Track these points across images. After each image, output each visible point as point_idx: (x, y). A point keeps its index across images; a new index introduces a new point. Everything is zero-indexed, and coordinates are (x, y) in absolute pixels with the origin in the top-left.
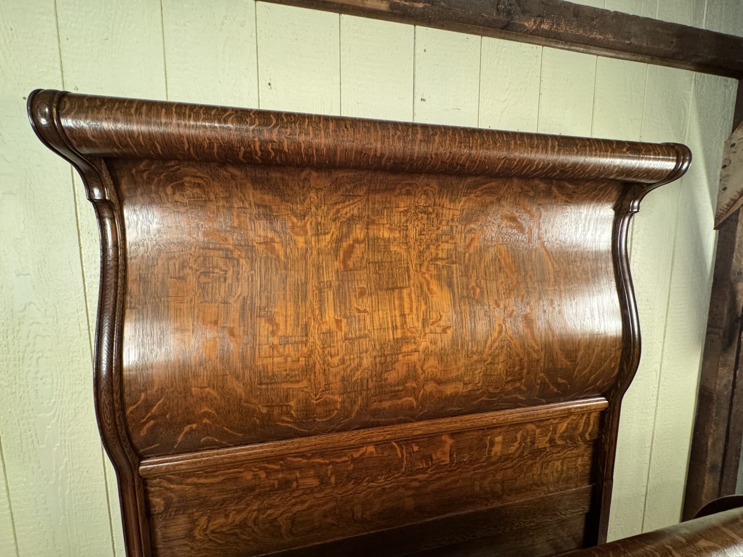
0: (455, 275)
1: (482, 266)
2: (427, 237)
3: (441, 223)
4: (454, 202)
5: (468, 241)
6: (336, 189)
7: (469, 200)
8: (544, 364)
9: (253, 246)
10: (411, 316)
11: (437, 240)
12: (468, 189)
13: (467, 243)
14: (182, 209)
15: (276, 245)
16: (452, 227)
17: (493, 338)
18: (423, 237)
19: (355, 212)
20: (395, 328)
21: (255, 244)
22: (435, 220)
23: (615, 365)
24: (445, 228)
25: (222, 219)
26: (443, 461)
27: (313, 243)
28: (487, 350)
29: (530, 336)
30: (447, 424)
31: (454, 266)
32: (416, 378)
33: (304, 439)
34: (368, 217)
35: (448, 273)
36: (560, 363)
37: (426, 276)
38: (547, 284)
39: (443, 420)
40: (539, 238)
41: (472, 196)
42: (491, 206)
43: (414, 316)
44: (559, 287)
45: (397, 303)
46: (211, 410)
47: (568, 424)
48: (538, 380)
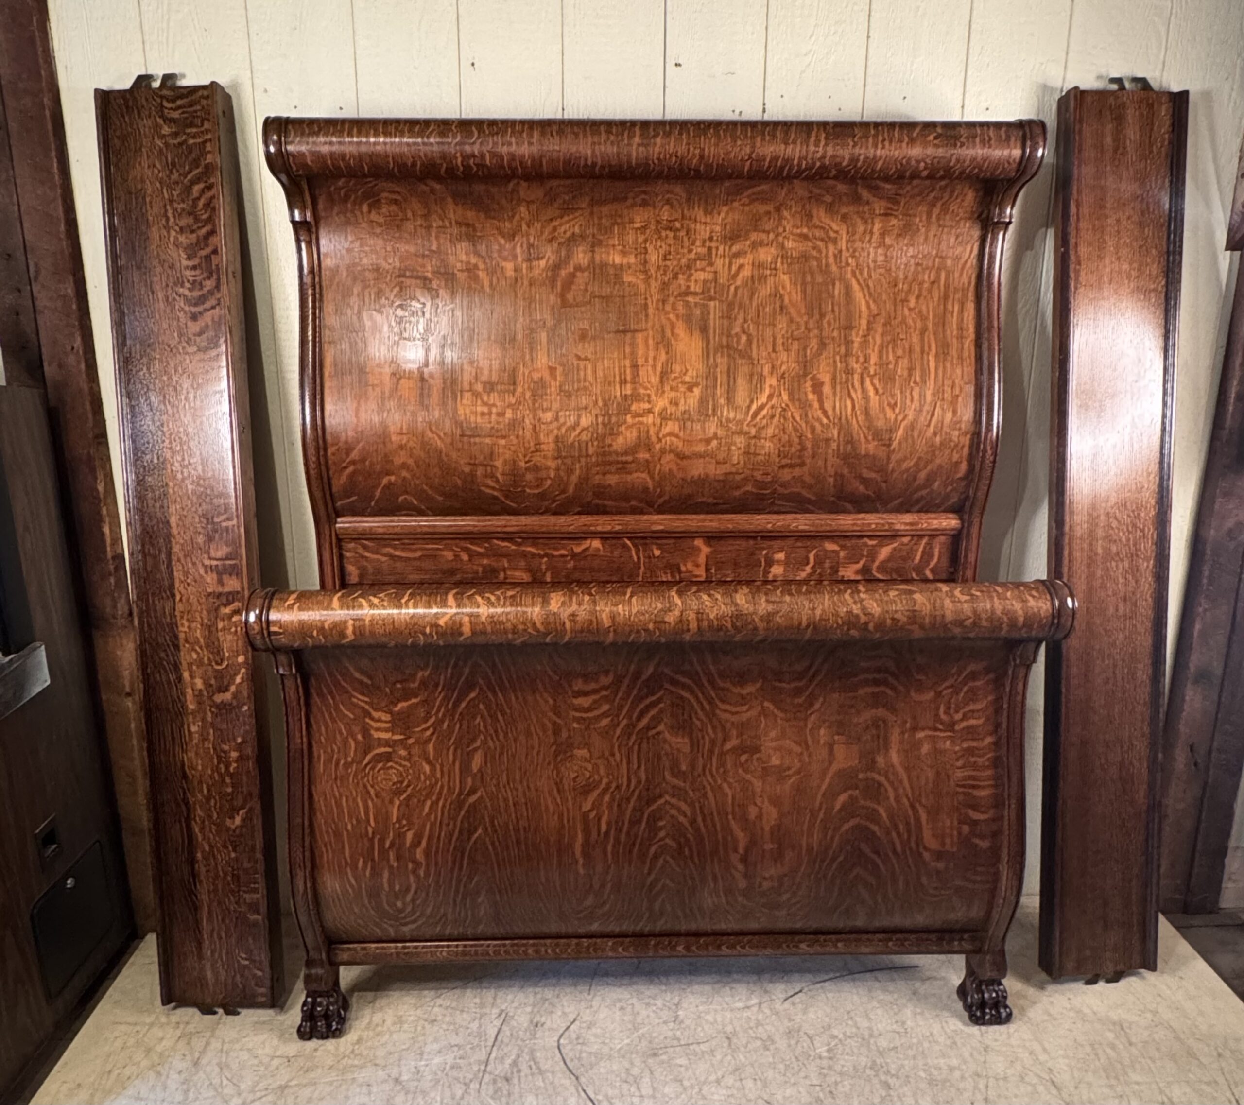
0: (712, 316)
1: (754, 304)
2: (675, 263)
3: (693, 243)
4: (711, 214)
5: (734, 268)
6: (552, 201)
7: (731, 209)
8: (838, 446)
9: (453, 274)
10: (645, 368)
11: (689, 267)
12: (728, 195)
13: (733, 272)
14: (378, 231)
15: (480, 273)
16: (710, 249)
17: (760, 403)
18: (668, 263)
19: (577, 230)
20: (623, 382)
21: (456, 272)
22: (686, 239)
23: (961, 457)
24: (699, 250)
25: (419, 241)
26: (696, 576)
27: (524, 271)
28: (749, 419)
29: (816, 405)
30: (699, 521)
31: (712, 303)
32: (649, 448)
33: (512, 518)
34: (593, 236)
35: (702, 313)
36: (863, 446)
37: (671, 316)
38: (854, 333)
39: (694, 516)
40: (848, 264)
41: (736, 204)
42: (766, 219)
43: (650, 368)
44: (874, 338)
45: (628, 350)
46: (410, 462)
47: (895, 549)
48: (829, 468)
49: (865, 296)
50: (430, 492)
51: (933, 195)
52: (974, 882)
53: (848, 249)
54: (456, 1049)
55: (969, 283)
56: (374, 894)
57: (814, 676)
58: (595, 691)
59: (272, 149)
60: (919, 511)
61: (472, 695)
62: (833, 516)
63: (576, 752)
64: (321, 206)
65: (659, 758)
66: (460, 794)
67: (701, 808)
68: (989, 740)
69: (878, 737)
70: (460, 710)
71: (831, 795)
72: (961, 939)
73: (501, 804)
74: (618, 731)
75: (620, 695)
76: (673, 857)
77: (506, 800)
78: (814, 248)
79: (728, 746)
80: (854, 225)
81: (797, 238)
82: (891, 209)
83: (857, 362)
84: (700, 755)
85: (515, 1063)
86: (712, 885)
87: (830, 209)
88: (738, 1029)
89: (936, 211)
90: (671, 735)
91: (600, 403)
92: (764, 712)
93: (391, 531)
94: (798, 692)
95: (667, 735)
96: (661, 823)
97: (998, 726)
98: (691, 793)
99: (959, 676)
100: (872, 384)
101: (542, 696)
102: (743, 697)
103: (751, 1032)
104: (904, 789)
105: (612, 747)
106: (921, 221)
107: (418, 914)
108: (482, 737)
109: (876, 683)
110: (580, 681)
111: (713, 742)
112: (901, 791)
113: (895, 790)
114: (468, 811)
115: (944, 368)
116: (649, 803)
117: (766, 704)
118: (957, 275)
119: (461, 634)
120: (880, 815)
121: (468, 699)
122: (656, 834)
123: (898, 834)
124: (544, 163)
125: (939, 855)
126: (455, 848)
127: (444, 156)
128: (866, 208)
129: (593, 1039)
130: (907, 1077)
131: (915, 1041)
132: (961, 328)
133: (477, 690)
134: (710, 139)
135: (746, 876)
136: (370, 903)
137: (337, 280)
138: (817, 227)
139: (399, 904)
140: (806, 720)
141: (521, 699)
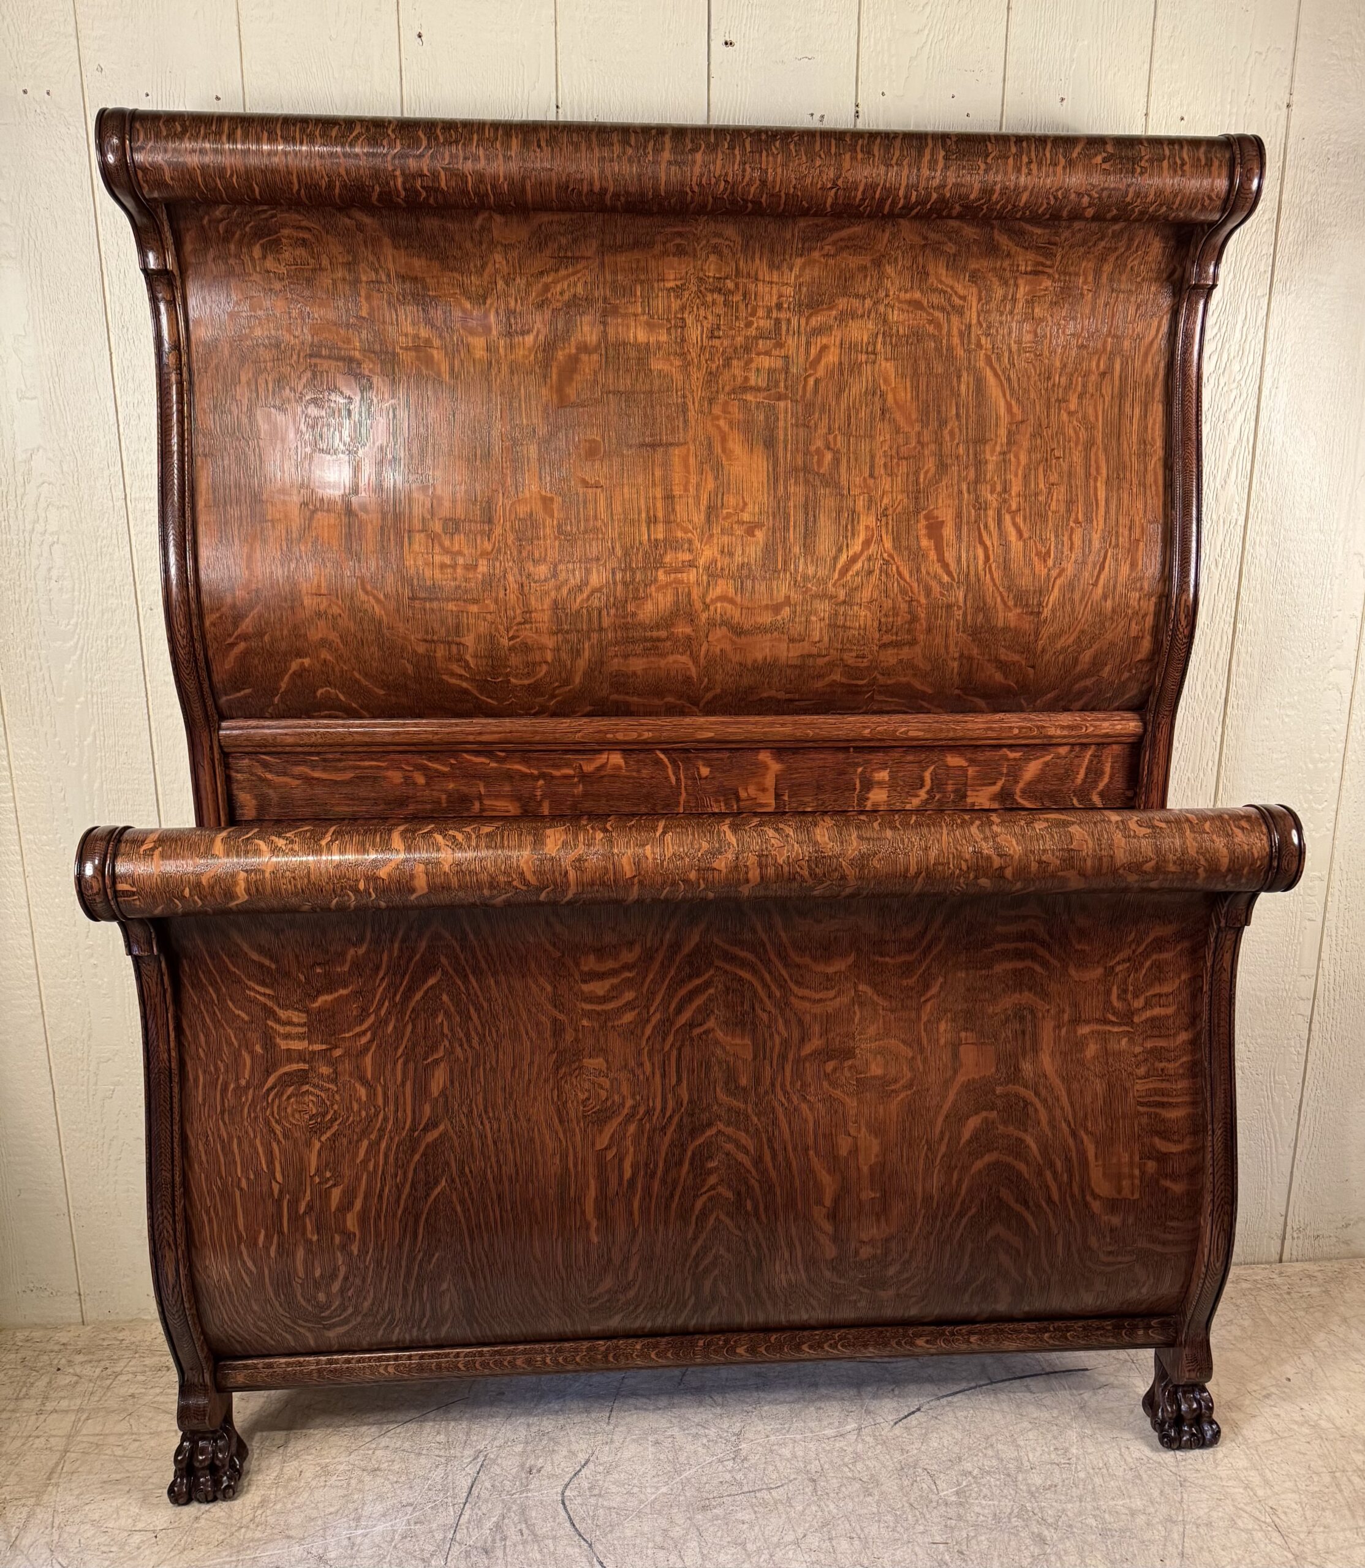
0: (781, 424)
1: (843, 406)
2: (726, 343)
3: (753, 313)
4: (778, 268)
5: (813, 352)
6: (541, 246)
7: (811, 263)
8: (965, 614)
9: (394, 354)
10: (684, 500)
11: (747, 349)
12: (804, 242)
13: (811, 358)
14: (278, 286)
15: (435, 353)
16: (778, 321)
17: (851, 553)
18: (716, 342)
19: (580, 289)
20: (652, 521)
21: (398, 350)
22: (742, 306)
23: (1142, 630)
24: (762, 323)
25: (341, 304)
26: (762, 804)
27: (502, 351)
28: (836, 576)
29: (933, 555)
30: (764, 725)
31: (782, 404)
32: (691, 617)
33: (490, 721)
34: (605, 300)
35: (767, 418)
36: (1001, 615)
37: (722, 423)
38: (988, 448)
39: (757, 718)
40: (979, 345)
41: (816, 254)
42: (861, 276)
43: (691, 501)
44: (1017, 457)
45: (658, 473)
46: (333, 636)
47: (1047, 764)
48: (952, 648)
49: (1004, 395)
50: (364, 682)
51: (1103, 244)
52: (1164, 1243)
53: (979, 323)
54: (410, 1509)
55: (1156, 375)
56: (283, 1283)
57: (929, 947)
58: (614, 973)
59: (111, 158)
60: (1082, 710)
61: (432, 981)
62: (959, 717)
63: (586, 1061)
64: (188, 247)
65: (708, 1067)
66: (413, 1129)
67: (769, 1140)
68: (1184, 1036)
69: (1023, 1033)
70: (412, 1004)
71: (957, 1118)
72: (1148, 1327)
73: (477, 1143)
74: (648, 1031)
75: (651, 976)
76: (728, 1214)
77: (482, 1136)
78: (930, 322)
79: (807, 1050)
80: (989, 289)
81: (905, 307)
82: (1043, 265)
83: (992, 492)
84: (767, 1062)
85: (498, 1527)
86: (787, 1255)
87: (954, 263)
88: (826, 1466)
89: (1107, 268)
90: (726, 1035)
91: (619, 552)
92: (860, 1000)
93: (306, 740)
94: (907, 969)
95: (719, 1034)
96: (711, 1165)
97: (1194, 1018)
98: (755, 1119)
99: (1139, 945)
100: (1015, 524)
101: (536, 981)
102: (828, 978)
103: (846, 1469)
104: (1062, 1109)
105: (640, 1053)
106: (1085, 282)
107: (350, 1310)
108: (447, 1043)
109: (1019, 955)
110: (592, 957)
111: (785, 1043)
112: (1058, 1113)
113: (1050, 1110)
114: (424, 1154)
115: (1119, 499)
116: (694, 1133)
117: (862, 987)
118: (1137, 364)
119: (412, 890)
120: (1027, 1147)
121: (425, 987)
122: (704, 1180)
123: (1055, 1173)
124: (528, 188)
125: (1113, 1205)
126: (405, 1209)
127: (376, 174)
128: (1006, 263)
129: (614, 1489)
130: (1070, 1526)
131: (1082, 1475)
132: (1143, 442)
133: (439, 973)
134: (775, 156)
135: (835, 1239)
136: (277, 1295)
137: (215, 361)
138: (934, 290)
139: (322, 1297)
140: (919, 1010)
141: (505, 986)
